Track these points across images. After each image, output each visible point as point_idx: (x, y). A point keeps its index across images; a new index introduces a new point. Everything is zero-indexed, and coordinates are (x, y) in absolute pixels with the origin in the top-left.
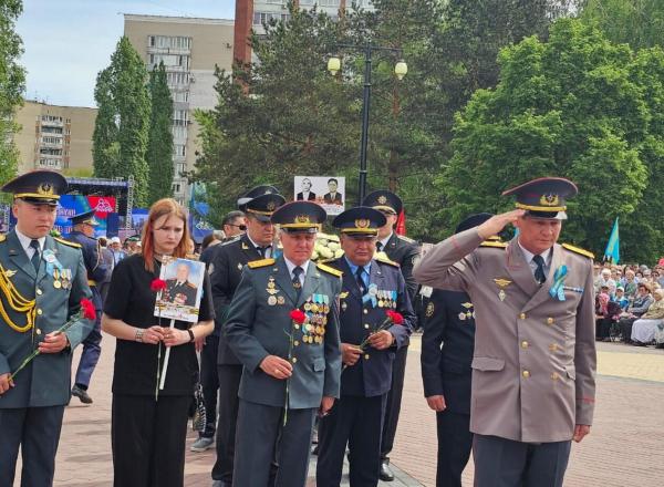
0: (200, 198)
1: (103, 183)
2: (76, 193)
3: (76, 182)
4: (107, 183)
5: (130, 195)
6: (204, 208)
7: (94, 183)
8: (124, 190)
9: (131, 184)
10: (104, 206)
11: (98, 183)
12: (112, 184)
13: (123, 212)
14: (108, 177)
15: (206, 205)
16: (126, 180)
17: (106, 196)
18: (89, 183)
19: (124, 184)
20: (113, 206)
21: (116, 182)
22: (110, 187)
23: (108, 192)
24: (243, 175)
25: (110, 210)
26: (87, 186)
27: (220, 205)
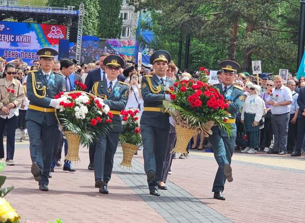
0: (145, 26)
1: (56, 12)
2: (31, 20)
3: (31, 10)
4: (59, 12)
5: (80, 22)
6: (149, 35)
7: (47, 11)
8: (75, 18)
9: (82, 12)
10: (56, 33)
11: (51, 12)
12: (64, 12)
13: (73, 39)
14: (60, 5)
15: (152, 32)
16: (77, 9)
17: (59, 24)
18: (43, 11)
19: (75, 12)
20: (65, 34)
21: (69, 11)
22: (62, 16)
23: (60, 20)
24: (187, 4)
25: (62, 37)
26: (41, 15)
27: (165, 32)
